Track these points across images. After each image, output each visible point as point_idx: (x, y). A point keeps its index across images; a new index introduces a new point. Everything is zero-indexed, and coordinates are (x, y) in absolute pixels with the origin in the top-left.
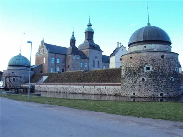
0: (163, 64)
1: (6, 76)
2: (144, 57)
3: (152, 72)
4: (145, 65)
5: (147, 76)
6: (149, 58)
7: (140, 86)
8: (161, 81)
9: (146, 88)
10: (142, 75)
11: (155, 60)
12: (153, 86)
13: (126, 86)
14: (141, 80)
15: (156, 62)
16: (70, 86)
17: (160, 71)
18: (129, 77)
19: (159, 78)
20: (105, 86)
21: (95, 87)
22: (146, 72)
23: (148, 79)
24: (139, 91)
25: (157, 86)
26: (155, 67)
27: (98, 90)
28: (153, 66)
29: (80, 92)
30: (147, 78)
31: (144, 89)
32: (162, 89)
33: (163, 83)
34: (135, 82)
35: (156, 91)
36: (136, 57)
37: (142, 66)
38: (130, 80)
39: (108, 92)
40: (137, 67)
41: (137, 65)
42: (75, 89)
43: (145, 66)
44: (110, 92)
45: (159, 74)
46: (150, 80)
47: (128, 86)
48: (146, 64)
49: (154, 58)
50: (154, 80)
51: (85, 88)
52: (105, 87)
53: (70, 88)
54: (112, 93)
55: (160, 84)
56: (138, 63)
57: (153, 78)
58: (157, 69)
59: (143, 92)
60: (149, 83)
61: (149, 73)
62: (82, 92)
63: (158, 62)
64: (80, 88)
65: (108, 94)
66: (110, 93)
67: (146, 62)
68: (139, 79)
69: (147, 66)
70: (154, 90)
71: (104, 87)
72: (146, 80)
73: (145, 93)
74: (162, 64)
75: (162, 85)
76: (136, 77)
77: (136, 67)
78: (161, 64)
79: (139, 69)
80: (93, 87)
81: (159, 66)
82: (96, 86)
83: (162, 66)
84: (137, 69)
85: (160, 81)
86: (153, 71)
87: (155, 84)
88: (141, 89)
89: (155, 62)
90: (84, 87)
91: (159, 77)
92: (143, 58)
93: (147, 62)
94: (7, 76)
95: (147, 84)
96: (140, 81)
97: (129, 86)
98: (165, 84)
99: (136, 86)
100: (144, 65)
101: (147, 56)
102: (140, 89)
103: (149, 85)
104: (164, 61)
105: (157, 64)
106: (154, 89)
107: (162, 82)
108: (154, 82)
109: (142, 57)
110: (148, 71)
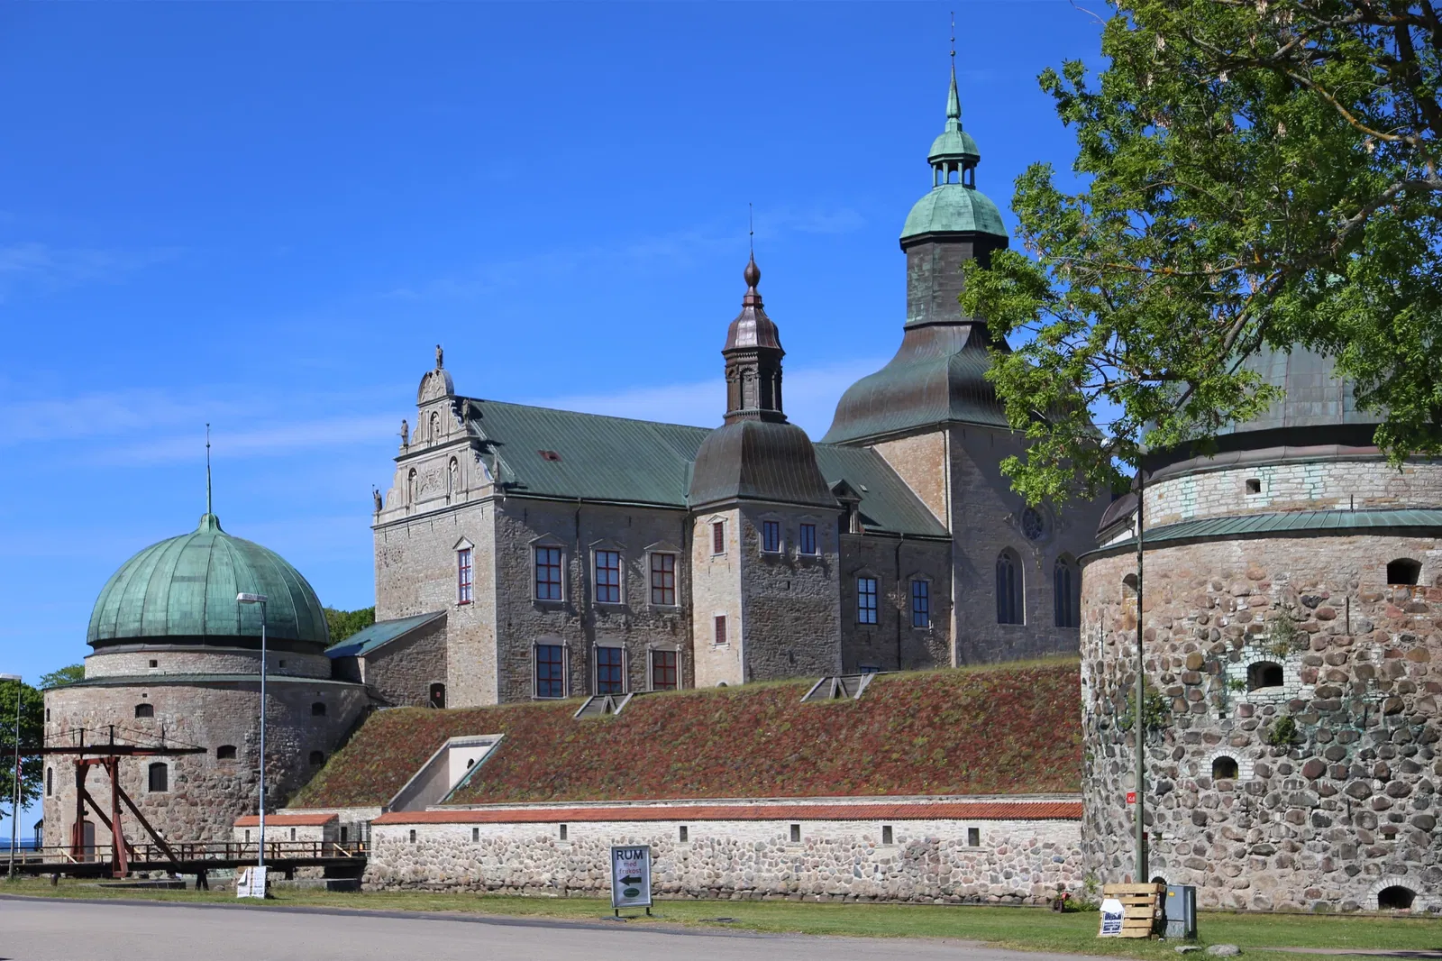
0: (1403, 639)
1: (82, 750)
2: (1228, 576)
3: (1298, 705)
4: (1238, 646)
5: (1255, 736)
6: (1275, 587)
7: (1201, 820)
8: (1385, 780)
9: (1250, 836)
10: (1216, 730)
11: (1321, 607)
12: (1309, 825)
13: (1103, 824)
14: (1206, 768)
15: (1331, 623)
16: (684, 829)
17: (1373, 696)
18: (1117, 748)
19: (1364, 756)
20: (973, 824)
21: (888, 830)
22: (1249, 709)
23: (1267, 761)
24: (1195, 866)
25: (1348, 820)
26: (1331, 661)
27: (914, 855)
28: (1312, 653)
29: (769, 876)
30: (1262, 755)
31: (1234, 847)
32: (1400, 854)
33: (1408, 803)
34: (1164, 789)
35: (1340, 863)
36: (1165, 576)
37: (1213, 654)
38: (1125, 769)
39: (994, 880)
40: (1178, 663)
41: (1174, 648)
42: (729, 851)
43: (1235, 658)
44: (1008, 876)
45: (1363, 725)
46: (1287, 770)
47: (1115, 823)
48: (1249, 637)
49: (1321, 587)
50: (1315, 772)
51: (812, 843)
52: (974, 832)
53: (687, 847)
54: (1023, 885)
55: (1382, 806)
56: (1180, 631)
57: (1308, 754)
58: (1346, 680)
59: (1230, 871)
60: (1276, 799)
61: (1270, 711)
62: (786, 878)
63: (1357, 616)
64: (765, 839)
65: (995, 890)
66: (1013, 888)
67: (1246, 617)
68: (1193, 767)
69: (1252, 656)
70: (1319, 857)
71: (966, 836)
72: (1246, 772)
73: (1242, 879)
74: (1395, 639)
75: (1397, 818)
76: (1170, 750)
77: (1165, 664)
78: (1384, 639)
79: (1191, 681)
80: (876, 828)
81: (1362, 657)
82: (898, 827)
83: (1389, 654)
84: (1172, 680)
85: (1377, 784)
86: (1307, 692)
87: (1330, 806)
88: (1210, 851)
89: (1324, 617)
90: (804, 833)
91: (1367, 742)
92: (1218, 588)
93: (1258, 620)
94: (94, 749)
95: (1263, 803)
96: (1204, 784)
97: (1121, 825)
98: (1429, 812)
99: (1169, 819)
100: (1230, 648)
101: (1260, 572)
102: (1200, 851)
103: (1277, 817)
104: (1414, 609)
105: (1346, 638)
106: (1325, 849)
107: (1401, 792)
108: (1314, 787)
109: (1216, 578)
110: (1264, 694)
